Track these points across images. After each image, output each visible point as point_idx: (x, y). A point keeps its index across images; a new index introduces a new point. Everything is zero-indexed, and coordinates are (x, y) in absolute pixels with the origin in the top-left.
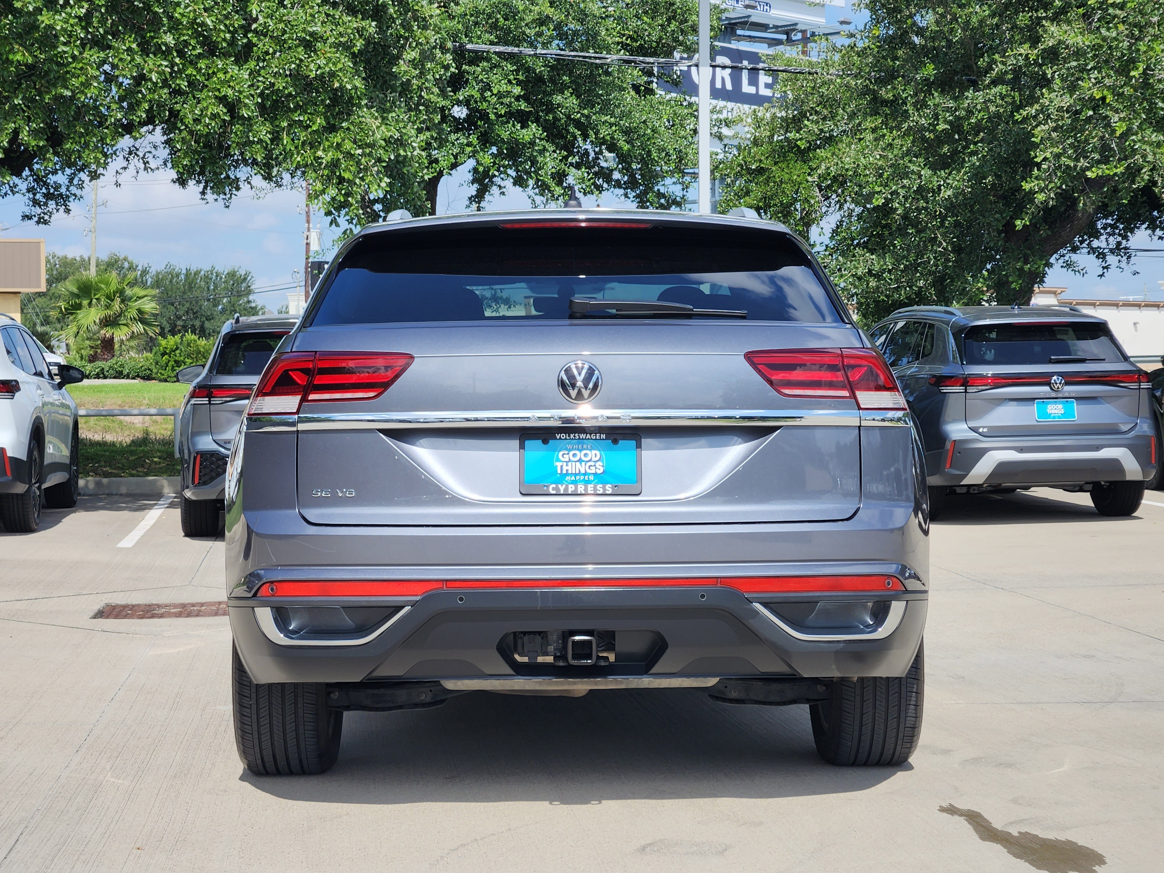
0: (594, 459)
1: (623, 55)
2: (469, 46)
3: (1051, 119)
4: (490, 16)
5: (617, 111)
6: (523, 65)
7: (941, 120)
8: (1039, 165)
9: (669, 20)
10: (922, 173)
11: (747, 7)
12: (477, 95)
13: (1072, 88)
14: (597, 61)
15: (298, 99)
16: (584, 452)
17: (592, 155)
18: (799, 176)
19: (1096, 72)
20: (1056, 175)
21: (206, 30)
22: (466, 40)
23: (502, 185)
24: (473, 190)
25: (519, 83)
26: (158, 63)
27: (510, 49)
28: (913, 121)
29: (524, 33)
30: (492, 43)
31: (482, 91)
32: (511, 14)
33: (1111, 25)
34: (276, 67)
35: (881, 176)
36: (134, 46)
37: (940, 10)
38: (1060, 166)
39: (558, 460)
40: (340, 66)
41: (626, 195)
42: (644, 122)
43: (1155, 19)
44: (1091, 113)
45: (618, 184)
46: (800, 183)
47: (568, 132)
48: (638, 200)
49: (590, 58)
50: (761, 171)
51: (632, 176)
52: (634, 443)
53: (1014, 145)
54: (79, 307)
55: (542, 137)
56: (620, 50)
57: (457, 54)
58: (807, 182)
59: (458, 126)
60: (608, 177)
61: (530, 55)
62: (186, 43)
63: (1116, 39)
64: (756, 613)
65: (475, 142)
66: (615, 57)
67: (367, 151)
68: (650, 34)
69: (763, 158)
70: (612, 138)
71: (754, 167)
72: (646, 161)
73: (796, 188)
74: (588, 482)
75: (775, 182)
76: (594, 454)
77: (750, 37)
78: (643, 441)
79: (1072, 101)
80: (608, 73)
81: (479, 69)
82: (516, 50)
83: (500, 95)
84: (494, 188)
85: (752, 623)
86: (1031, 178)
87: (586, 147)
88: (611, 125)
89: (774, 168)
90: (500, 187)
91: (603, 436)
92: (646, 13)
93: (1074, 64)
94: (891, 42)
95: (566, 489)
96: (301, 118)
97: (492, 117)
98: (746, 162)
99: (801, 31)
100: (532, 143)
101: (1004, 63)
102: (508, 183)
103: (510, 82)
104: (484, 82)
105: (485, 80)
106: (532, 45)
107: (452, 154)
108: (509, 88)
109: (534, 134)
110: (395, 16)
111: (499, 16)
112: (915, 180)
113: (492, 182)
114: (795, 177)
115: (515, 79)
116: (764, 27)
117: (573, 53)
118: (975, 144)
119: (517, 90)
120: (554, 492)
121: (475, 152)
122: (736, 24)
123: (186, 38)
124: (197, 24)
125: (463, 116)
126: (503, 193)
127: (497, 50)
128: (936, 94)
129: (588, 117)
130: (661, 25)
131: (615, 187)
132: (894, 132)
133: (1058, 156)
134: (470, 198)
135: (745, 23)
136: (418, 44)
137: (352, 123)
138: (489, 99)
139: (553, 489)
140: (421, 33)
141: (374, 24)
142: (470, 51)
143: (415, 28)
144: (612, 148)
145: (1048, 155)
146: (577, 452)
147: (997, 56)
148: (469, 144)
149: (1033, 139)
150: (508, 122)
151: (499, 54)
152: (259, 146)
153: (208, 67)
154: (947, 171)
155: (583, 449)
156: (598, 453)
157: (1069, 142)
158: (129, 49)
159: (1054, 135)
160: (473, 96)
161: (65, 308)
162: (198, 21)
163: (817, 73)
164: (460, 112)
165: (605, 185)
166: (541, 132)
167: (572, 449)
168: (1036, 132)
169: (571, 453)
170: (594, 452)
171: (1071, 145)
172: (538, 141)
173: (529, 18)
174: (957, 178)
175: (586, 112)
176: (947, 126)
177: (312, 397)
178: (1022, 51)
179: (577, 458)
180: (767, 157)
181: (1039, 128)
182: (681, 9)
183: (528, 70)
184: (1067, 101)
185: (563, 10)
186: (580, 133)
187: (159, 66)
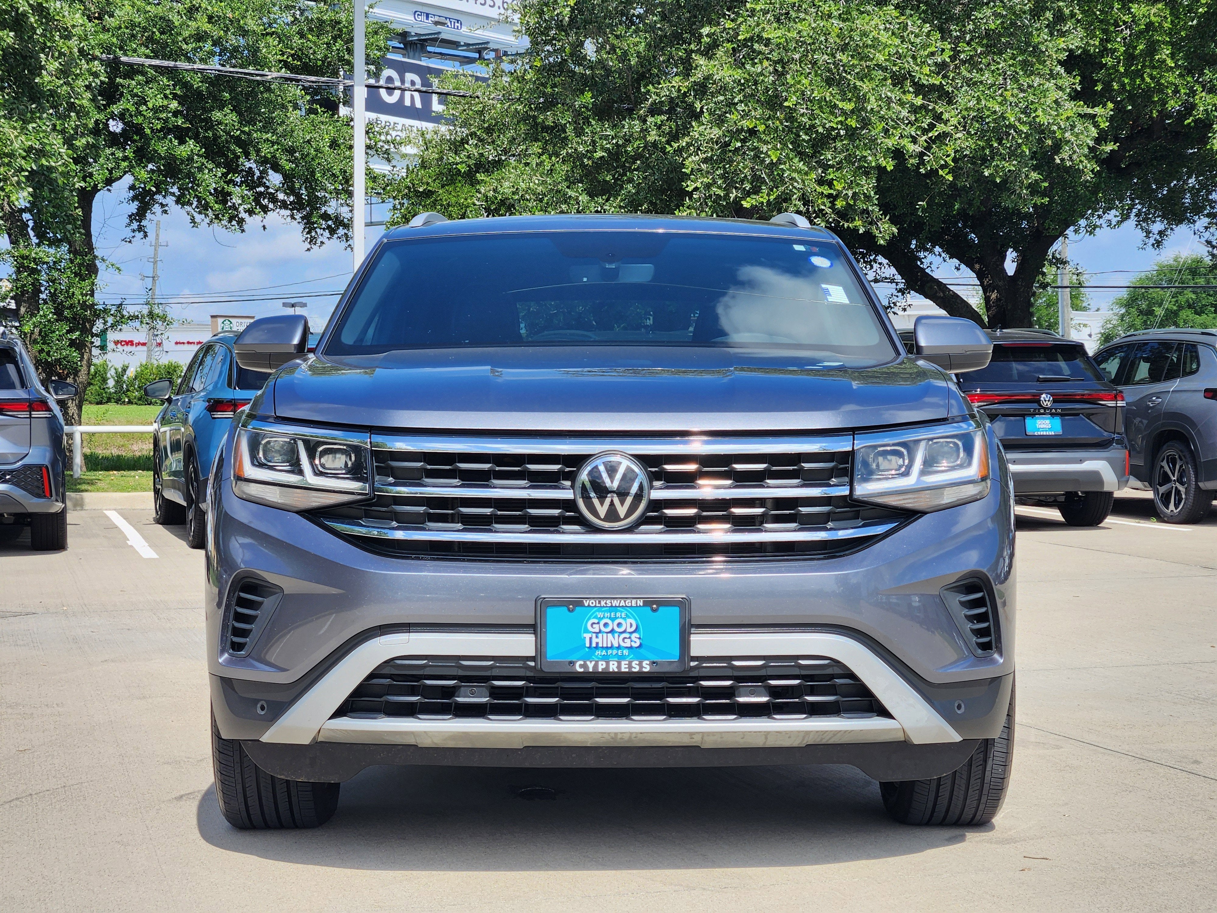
1: (284, 73)
2: (124, 59)
3: (701, 150)
4: (145, 29)
5: (280, 129)
6: (180, 81)
7: (599, 148)
8: (690, 194)
9: (335, 38)
10: (580, 198)
11: (436, 23)
12: (132, 109)
13: (720, 121)
14: (258, 78)
17: (257, 173)
18: (466, 199)
19: (743, 105)
20: (707, 205)
22: (119, 53)
23: (164, 203)
24: (134, 207)
25: (175, 96)
27: (165, 63)
28: (572, 148)
29: (180, 48)
30: (147, 57)
31: (137, 104)
32: (167, 27)
33: (756, 61)
35: (541, 200)
37: (601, 40)
38: (710, 196)
41: (293, 217)
42: (309, 142)
43: (797, 56)
44: (739, 144)
45: (284, 205)
46: (467, 207)
47: (228, 149)
48: (305, 221)
49: (251, 75)
50: (428, 194)
51: (298, 196)
53: (667, 174)
55: (201, 153)
56: (281, 68)
57: (111, 67)
58: (475, 205)
59: (114, 140)
60: (273, 199)
61: (186, 70)
63: (761, 74)
65: (131, 155)
66: (275, 75)
68: (315, 52)
69: (430, 181)
70: (274, 156)
71: (421, 190)
72: (311, 182)
73: (463, 211)
75: (441, 205)
77: (441, 54)
79: (721, 133)
80: (269, 90)
81: (134, 83)
82: (171, 64)
83: (156, 110)
84: (156, 206)
86: (683, 207)
87: (251, 165)
88: (273, 143)
89: (441, 191)
90: (162, 205)
92: (311, 30)
93: (721, 98)
94: (550, 70)
97: (148, 131)
98: (414, 185)
99: (493, 50)
100: (190, 159)
101: (658, 95)
102: (170, 200)
103: (166, 97)
104: (139, 96)
105: (140, 94)
106: (189, 60)
107: (107, 169)
108: (165, 102)
109: (192, 150)
110: (35, 25)
111: (155, 30)
112: (573, 205)
113: (154, 200)
114: (462, 200)
115: (171, 93)
116: (455, 44)
117: (232, 69)
118: (631, 171)
119: (174, 105)
121: (131, 167)
122: (425, 40)
125: (118, 130)
126: (165, 212)
127: (153, 63)
128: (593, 122)
129: (249, 134)
130: (327, 44)
131: (280, 208)
132: (553, 158)
133: (708, 186)
134: (130, 216)
135: (434, 40)
136: (61, 54)
138: (145, 113)
140: (64, 43)
141: (12, 34)
142: (125, 64)
143: (57, 38)
144: (276, 168)
145: (699, 185)
147: (650, 87)
148: (125, 158)
149: (683, 170)
150: (165, 137)
151: (155, 68)
154: (604, 197)
157: (718, 172)
159: (704, 166)
160: (128, 110)
163: (478, 97)
164: (116, 127)
165: (271, 206)
166: (198, 148)
168: (687, 162)
171: (722, 176)
172: (196, 157)
173: (186, 34)
174: (614, 205)
175: (246, 129)
176: (604, 154)
178: (674, 84)
180: (435, 180)
181: (690, 159)
182: (347, 27)
183: (186, 85)
184: (716, 132)
185: (222, 25)
186: (241, 150)
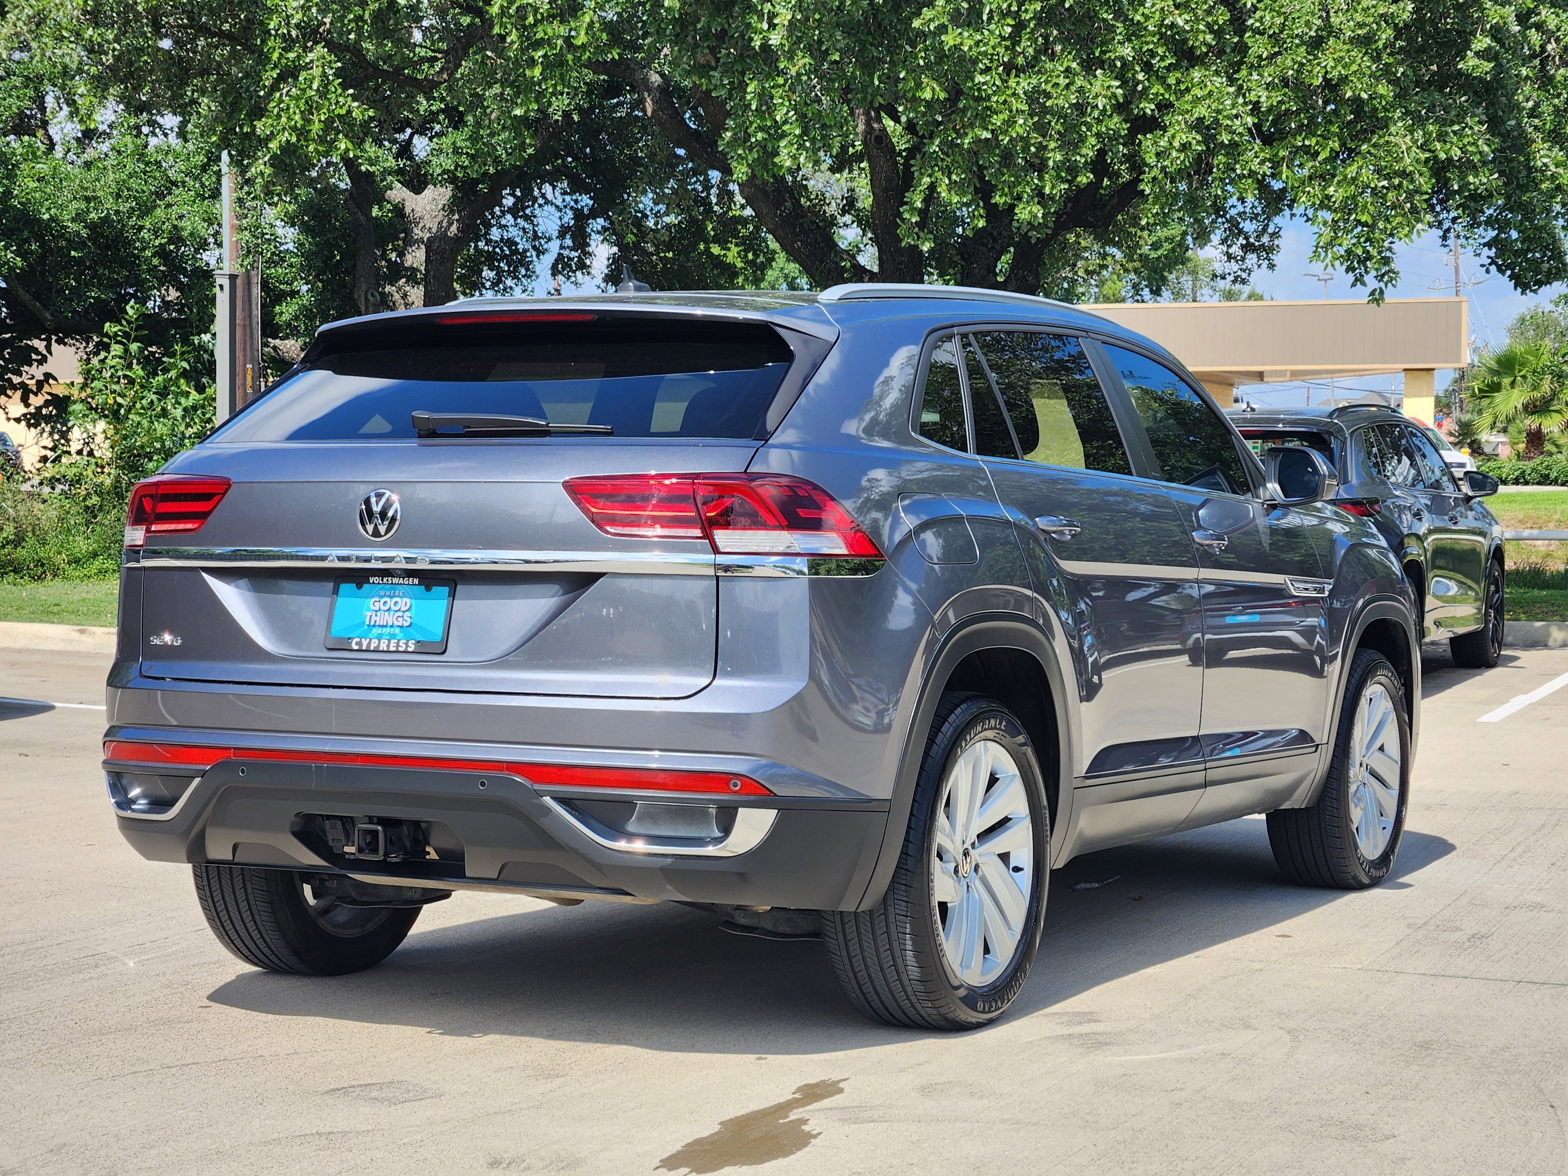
0: (403, 609)
15: (1302, 116)
16: (395, 600)
21: (1178, 33)
26: (1106, 85)
34: (1270, 75)
36: (1074, 65)
39: (368, 609)
40: (1354, 67)
52: (446, 590)
54: (1495, 388)
62: (1153, 54)
64: (548, 810)
67: (1396, 181)
74: (393, 636)
76: (404, 602)
78: (459, 587)
85: (544, 822)
91: (416, 581)
95: (369, 644)
96: (1307, 143)
120: (356, 647)
123: (1151, 46)
124: (1167, 26)
137: (1374, 146)
139: (357, 644)
146: (388, 599)
152: (1250, 181)
153: (1179, 82)
155: (394, 596)
156: (408, 600)
158: (1068, 70)
161: (1479, 389)
162: (1166, 22)
167: (384, 596)
169: (383, 600)
170: (405, 600)
179: (387, 607)
187: (1108, 87)
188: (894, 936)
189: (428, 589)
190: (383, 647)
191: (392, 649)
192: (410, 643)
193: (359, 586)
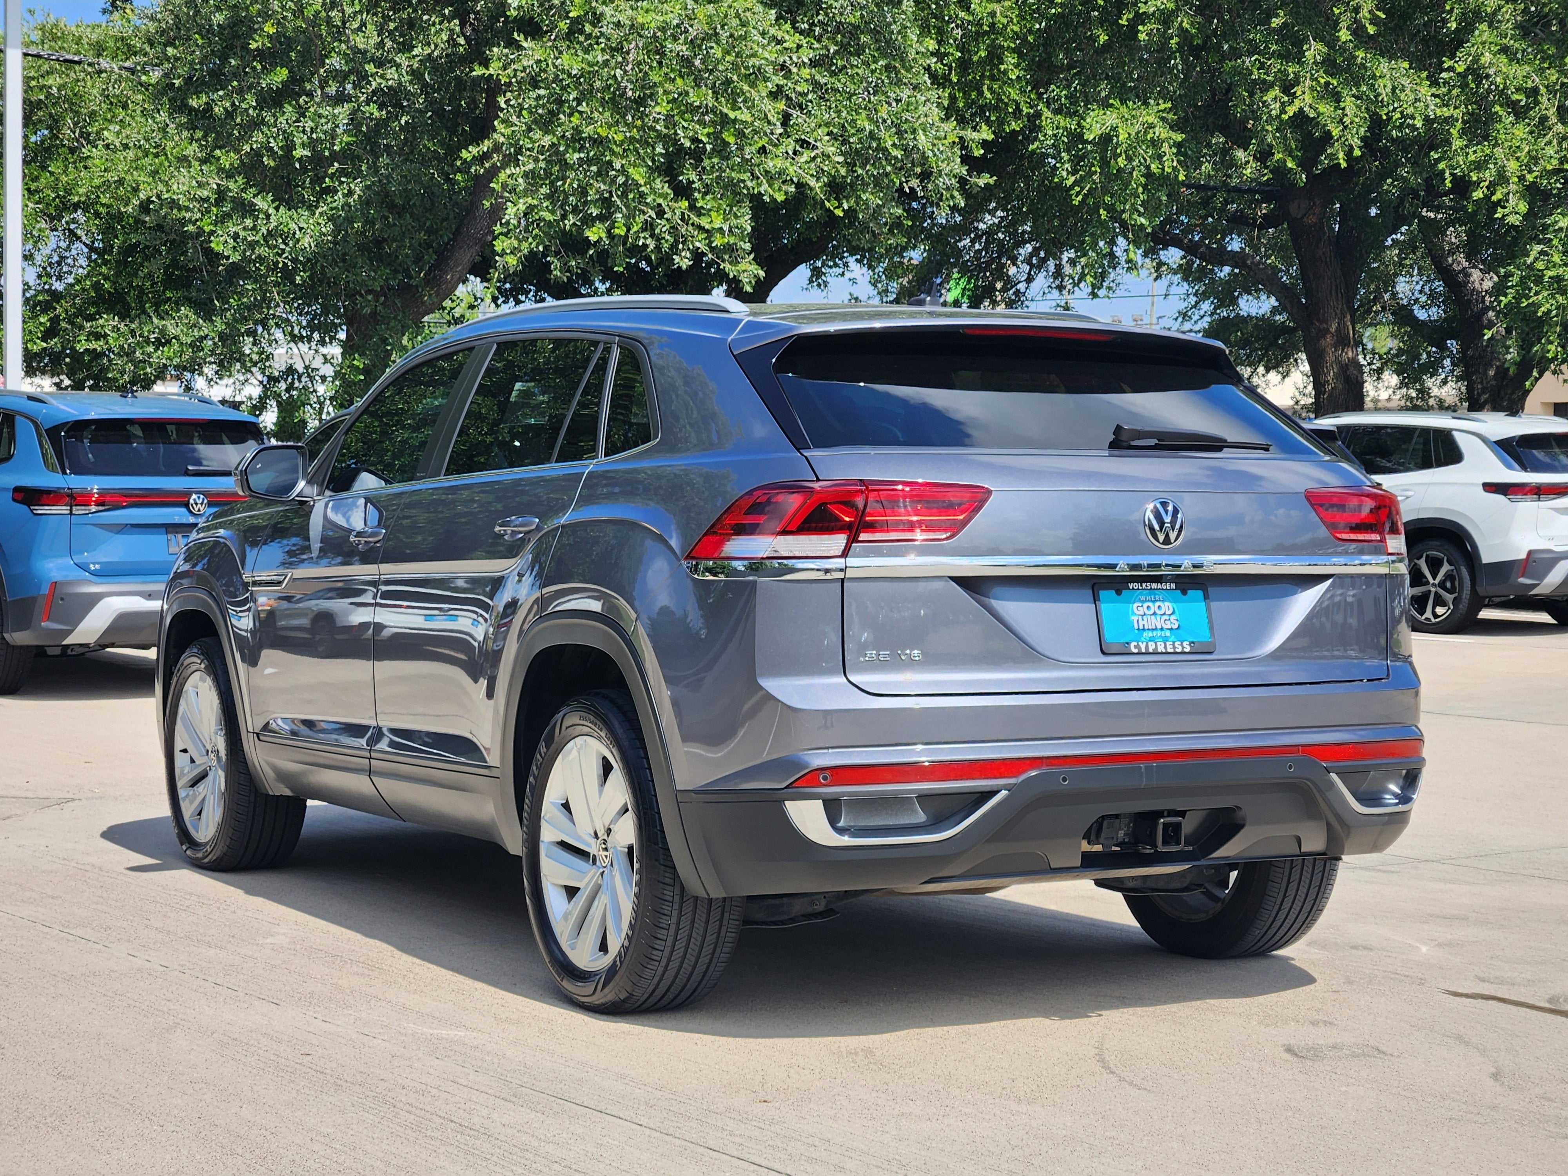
0: (1168, 612)
16: (1157, 604)
39: (1134, 614)
52: (1200, 593)
64: (1332, 784)
74: (1166, 638)
76: (1166, 606)
78: (1210, 590)
85: (1329, 796)
91: (1172, 586)
95: (1147, 647)
120: (1136, 651)
139: (1135, 647)
146: (1150, 604)
155: (1156, 601)
156: (1170, 604)
167: (1146, 601)
169: (1146, 605)
170: (1167, 604)
177: (863, 536)
179: (1152, 612)
188: (1326, 874)
189: (1184, 592)
190: (1161, 649)
191: (1170, 650)
192: (1185, 644)
193: (1119, 592)
